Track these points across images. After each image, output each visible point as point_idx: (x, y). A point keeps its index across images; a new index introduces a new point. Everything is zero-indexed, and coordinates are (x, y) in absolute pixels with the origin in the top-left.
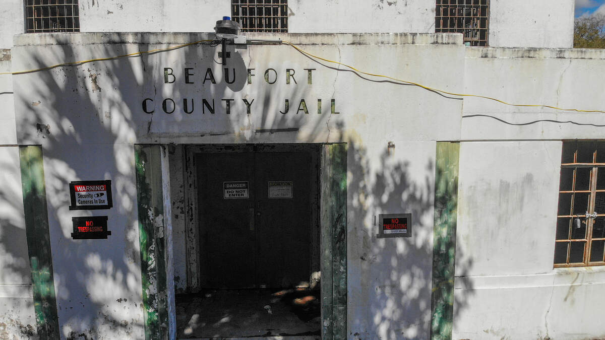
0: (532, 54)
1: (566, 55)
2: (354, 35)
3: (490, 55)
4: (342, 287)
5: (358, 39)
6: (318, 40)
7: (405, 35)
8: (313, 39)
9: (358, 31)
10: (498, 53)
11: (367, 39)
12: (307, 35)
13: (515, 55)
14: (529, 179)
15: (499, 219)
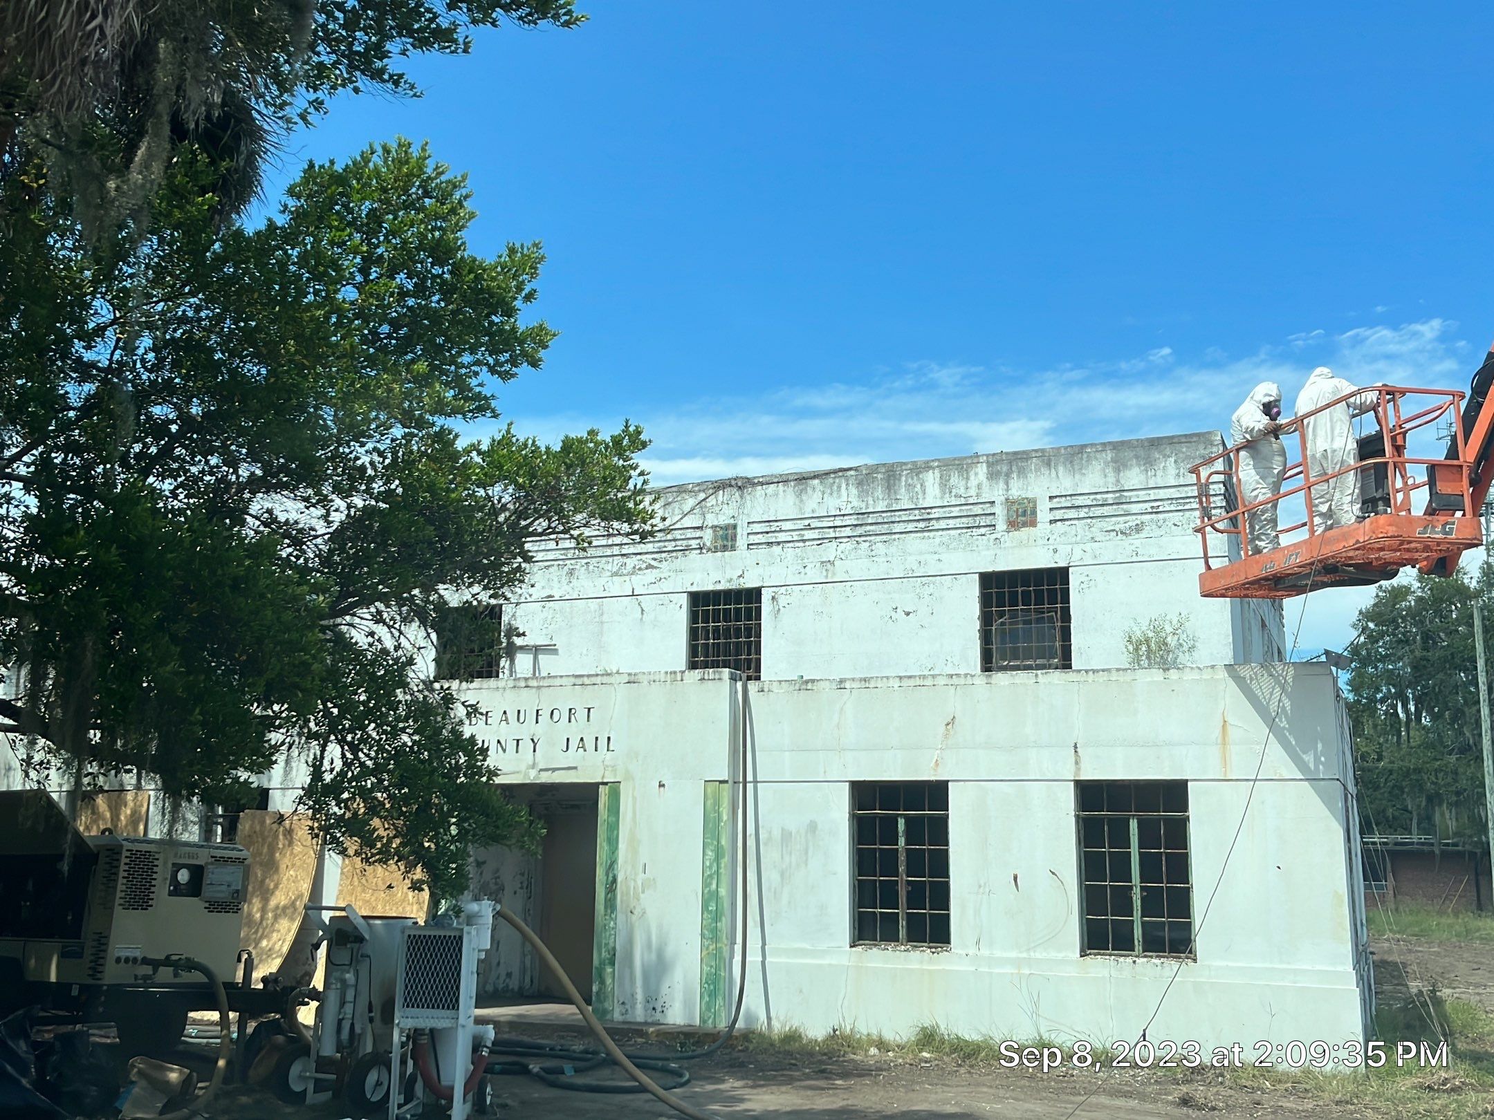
0: (809, 686)
1: (848, 685)
2: (630, 674)
3: (766, 690)
4: (611, 945)
5: (632, 678)
6: (598, 680)
7: (675, 673)
8: (594, 680)
9: (633, 672)
10: (775, 686)
11: (640, 677)
12: (589, 676)
13: (792, 688)
14: (813, 827)
15: (782, 875)
